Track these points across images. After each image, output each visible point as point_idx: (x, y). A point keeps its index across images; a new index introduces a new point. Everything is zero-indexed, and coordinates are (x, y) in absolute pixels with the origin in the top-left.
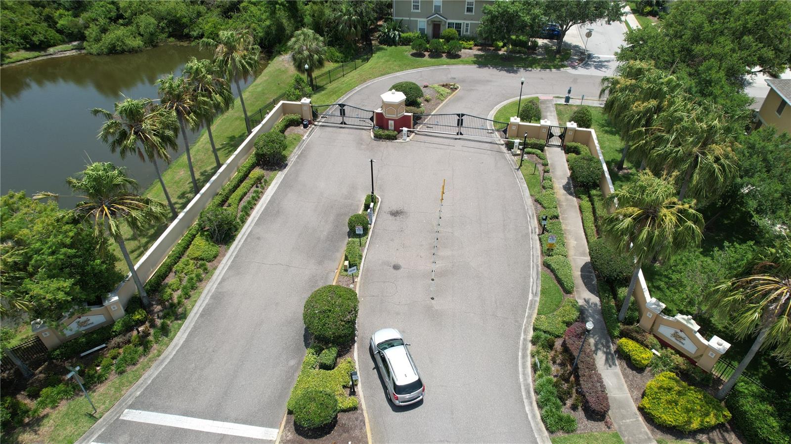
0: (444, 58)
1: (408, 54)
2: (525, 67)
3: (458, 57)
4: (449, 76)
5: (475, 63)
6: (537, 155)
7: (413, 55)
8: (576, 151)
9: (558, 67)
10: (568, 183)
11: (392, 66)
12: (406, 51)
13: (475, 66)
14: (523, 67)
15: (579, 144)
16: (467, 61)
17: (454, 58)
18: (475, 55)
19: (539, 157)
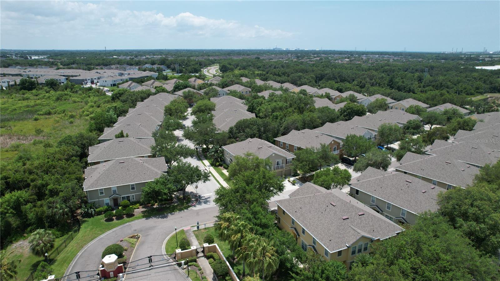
0: (125, 218)
1: (103, 221)
2: (171, 213)
3: (133, 215)
4: (133, 230)
5: (143, 217)
6: (194, 265)
7: (106, 221)
8: (211, 257)
9: (187, 208)
10: (214, 276)
11: (96, 232)
12: (101, 219)
13: (144, 219)
14: (170, 213)
15: (212, 253)
16: (139, 217)
17: (131, 217)
18: (142, 212)
19: (196, 266)
